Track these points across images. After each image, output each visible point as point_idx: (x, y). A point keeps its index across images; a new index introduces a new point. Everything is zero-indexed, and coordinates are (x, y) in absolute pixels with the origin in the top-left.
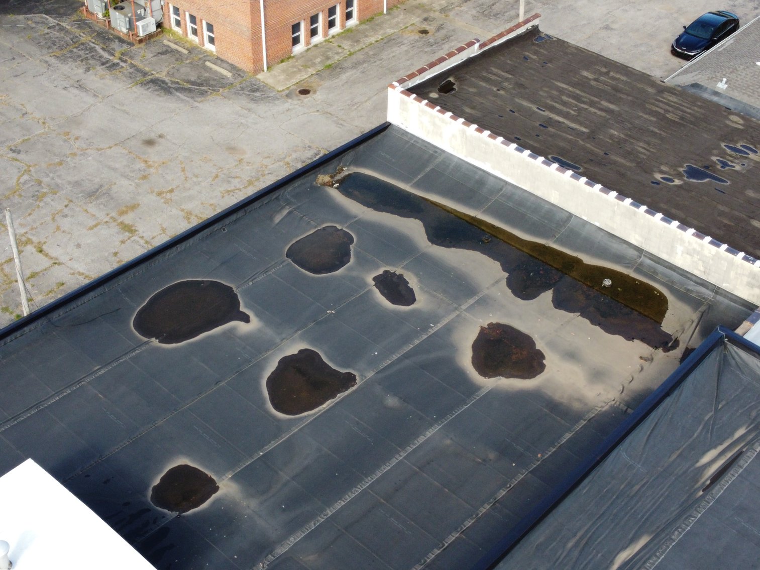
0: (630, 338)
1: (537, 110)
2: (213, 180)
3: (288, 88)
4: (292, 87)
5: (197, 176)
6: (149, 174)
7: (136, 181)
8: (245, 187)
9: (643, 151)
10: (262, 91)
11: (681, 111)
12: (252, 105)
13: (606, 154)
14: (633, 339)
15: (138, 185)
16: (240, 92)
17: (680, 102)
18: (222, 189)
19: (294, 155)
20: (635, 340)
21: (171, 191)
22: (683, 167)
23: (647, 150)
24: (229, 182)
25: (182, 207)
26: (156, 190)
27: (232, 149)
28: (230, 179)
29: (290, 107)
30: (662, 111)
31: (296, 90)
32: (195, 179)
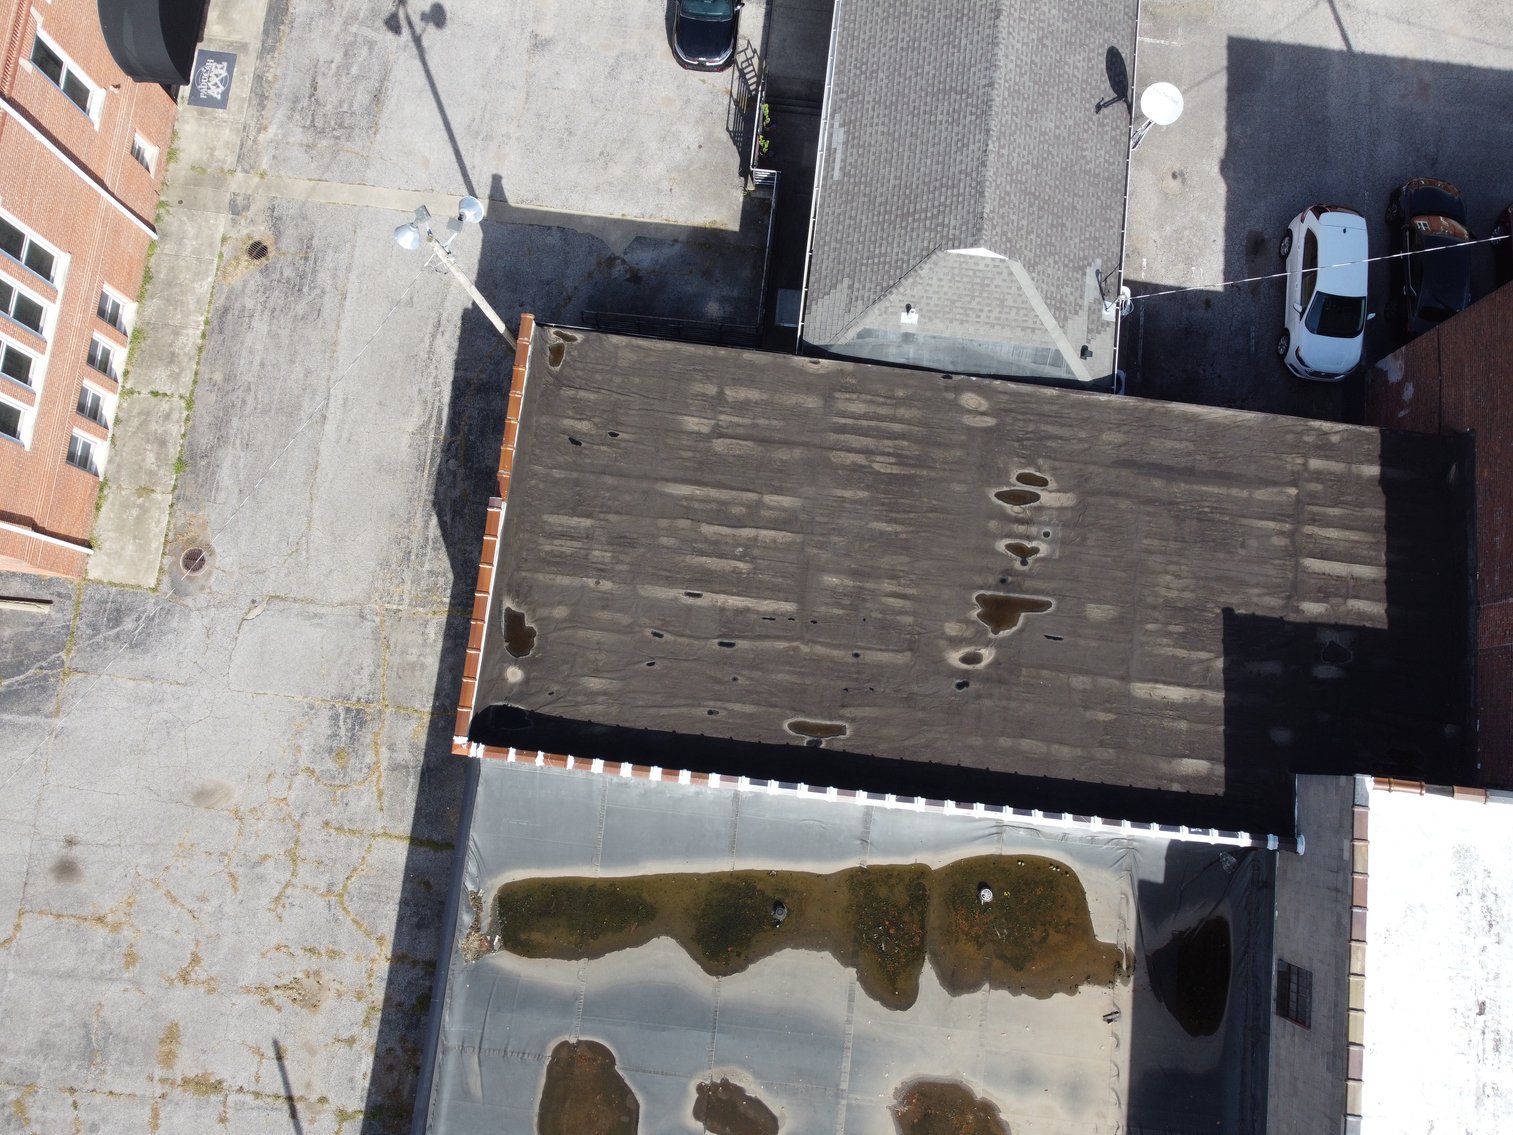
0: (1072, 990)
1: (690, 601)
2: (235, 889)
3: (161, 569)
4: (165, 561)
5: (203, 899)
6: (131, 946)
7: (126, 975)
8: (294, 873)
9: (897, 603)
10: (130, 610)
11: (888, 438)
12: (144, 663)
13: (857, 655)
14: (1076, 986)
15: (137, 984)
16: (96, 639)
17: (872, 409)
18: (264, 902)
19: (306, 745)
20: (1081, 988)
21: (195, 960)
22: (972, 607)
23: (904, 597)
24: (261, 878)
25: (241, 983)
26: (173, 974)
27: (203, 796)
28: (258, 870)
29: (206, 621)
30: (861, 459)
31: (175, 563)
32: (208, 908)
